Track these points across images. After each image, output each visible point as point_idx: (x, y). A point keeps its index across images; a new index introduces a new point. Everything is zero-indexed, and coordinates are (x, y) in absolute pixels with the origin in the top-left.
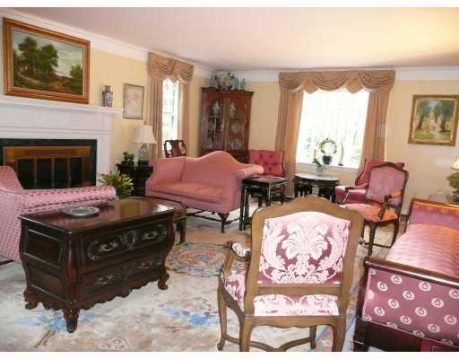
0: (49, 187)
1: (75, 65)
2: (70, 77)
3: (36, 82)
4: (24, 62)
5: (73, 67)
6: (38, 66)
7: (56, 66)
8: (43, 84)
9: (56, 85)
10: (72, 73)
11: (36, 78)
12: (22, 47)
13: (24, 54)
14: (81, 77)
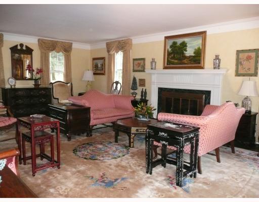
0: (178, 113)
1: (196, 48)
2: (193, 55)
3: (176, 61)
4: (172, 53)
5: (195, 49)
6: (177, 53)
7: (186, 51)
8: (179, 62)
9: (185, 61)
10: (195, 53)
11: (176, 59)
12: (171, 47)
13: (172, 50)
14: (200, 54)
